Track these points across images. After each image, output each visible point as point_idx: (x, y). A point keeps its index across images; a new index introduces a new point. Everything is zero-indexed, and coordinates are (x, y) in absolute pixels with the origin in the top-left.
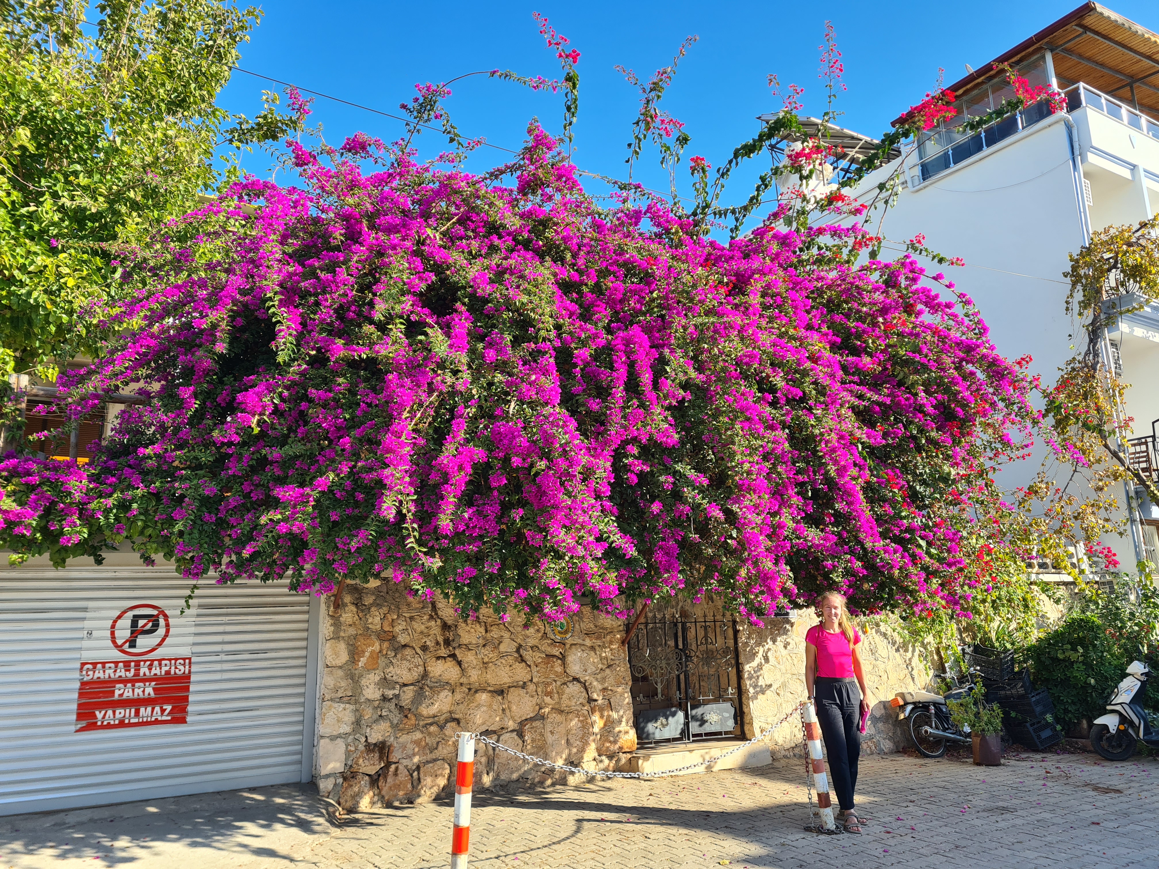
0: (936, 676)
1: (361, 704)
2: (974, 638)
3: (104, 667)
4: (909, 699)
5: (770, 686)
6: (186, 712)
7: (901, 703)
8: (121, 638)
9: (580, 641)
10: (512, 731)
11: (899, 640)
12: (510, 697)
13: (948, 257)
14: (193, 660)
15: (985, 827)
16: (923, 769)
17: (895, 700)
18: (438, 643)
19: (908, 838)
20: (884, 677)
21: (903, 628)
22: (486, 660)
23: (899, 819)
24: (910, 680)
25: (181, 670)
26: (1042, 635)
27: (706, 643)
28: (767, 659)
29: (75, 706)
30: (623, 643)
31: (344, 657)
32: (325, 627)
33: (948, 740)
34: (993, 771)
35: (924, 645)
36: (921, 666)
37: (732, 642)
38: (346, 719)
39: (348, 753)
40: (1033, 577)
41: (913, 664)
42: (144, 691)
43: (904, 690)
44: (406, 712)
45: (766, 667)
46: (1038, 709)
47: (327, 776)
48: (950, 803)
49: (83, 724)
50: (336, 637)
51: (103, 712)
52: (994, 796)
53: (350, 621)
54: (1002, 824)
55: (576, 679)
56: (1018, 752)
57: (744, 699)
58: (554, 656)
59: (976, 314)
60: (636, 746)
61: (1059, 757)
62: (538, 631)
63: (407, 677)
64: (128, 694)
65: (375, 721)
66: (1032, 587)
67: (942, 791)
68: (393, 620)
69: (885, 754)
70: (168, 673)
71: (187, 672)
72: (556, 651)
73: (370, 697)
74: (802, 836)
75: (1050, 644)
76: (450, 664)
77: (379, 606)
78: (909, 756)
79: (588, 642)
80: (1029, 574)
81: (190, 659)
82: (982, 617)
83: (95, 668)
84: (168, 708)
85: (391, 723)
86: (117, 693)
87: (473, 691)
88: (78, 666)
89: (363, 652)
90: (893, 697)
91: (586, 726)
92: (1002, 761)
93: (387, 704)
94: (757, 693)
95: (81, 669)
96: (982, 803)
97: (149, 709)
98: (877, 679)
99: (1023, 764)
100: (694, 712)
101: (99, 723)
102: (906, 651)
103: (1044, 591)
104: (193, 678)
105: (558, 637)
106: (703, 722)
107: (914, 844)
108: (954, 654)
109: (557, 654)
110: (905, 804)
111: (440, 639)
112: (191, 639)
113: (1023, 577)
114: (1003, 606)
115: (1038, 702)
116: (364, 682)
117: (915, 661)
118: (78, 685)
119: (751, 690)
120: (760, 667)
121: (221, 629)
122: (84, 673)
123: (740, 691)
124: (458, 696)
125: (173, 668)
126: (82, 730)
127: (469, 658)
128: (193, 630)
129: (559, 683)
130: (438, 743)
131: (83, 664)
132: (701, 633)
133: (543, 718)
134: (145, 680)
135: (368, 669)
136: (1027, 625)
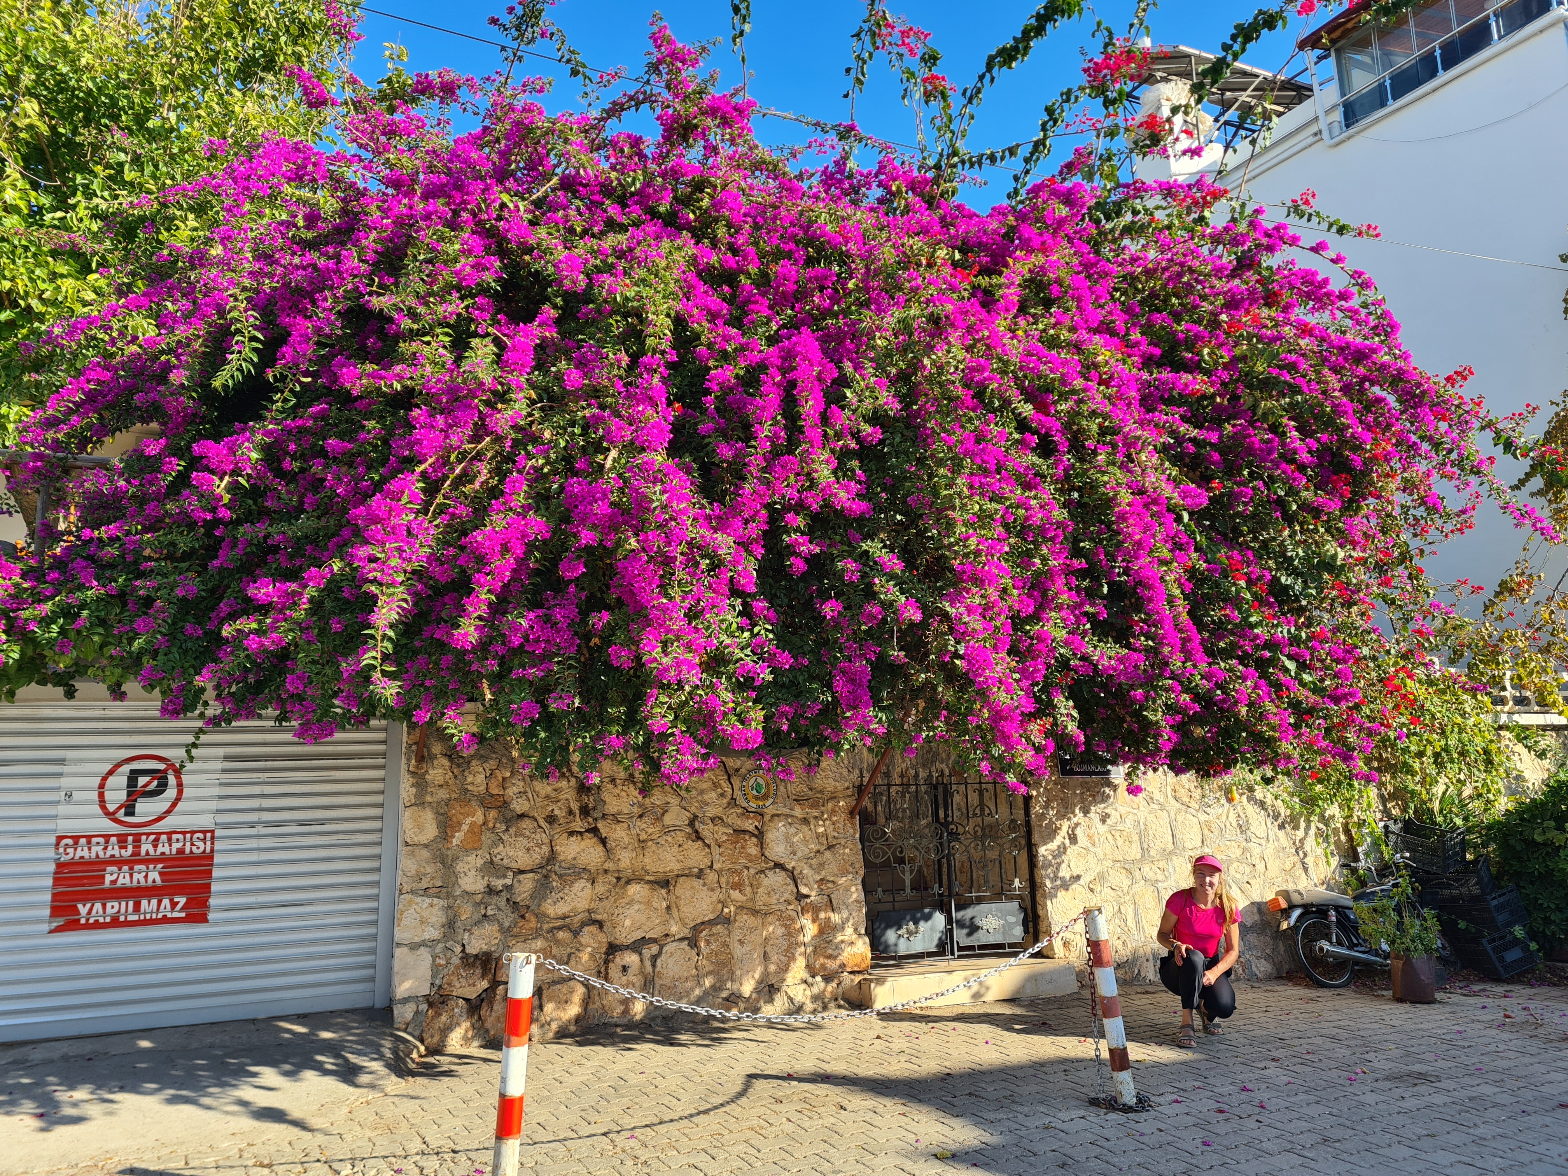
0: (1344, 866)
1: (455, 898)
2: (1405, 810)
3: (89, 842)
4: (1296, 899)
5: (1078, 877)
6: (208, 907)
7: (1284, 905)
8: (112, 802)
9: (786, 811)
10: (682, 939)
11: (1284, 812)
12: (679, 891)
13: (1353, 224)
14: (217, 834)
15: (1381, 1106)
16: (1311, 1006)
17: (1275, 900)
18: (571, 812)
19: (1251, 1123)
20: (1260, 867)
21: (1292, 795)
22: (643, 836)
23: (1245, 1089)
24: (1301, 871)
25: (200, 847)
26: (1511, 806)
27: (982, 814)
28: (1073, 839)
29: (48, 897)
30: (852, 813)
31: (431, 831)
32: (406, 789)
33: (1357, 962)
34: (1422, 1010)
35: (1325, 821)
36: (1319, 851)
37: (1020, 814)
38: (434, 919)
39: (436, 969)
40: (1504, 718)
41: (1307, 848)
42: (146, 877)
43: (1290, 887)
44: (523, 911)
45: (1072, 851)
46: (1501, 918)
47: (405, 1001)
48: (1333, 1064)
49: (60, 922)
50: (419, 803)
51: (88, 905)
52: (1409, 1054)
53: (440, 780)
54: (1410, 1103)
55: (779, 866)
56: (1468, 981)
57: (1038, 896)
58: (745, 832)
59: (1379, 303)
60: (869, 962)
61: (1534, 991)
62: (722, 795)
63: (524, 860)
64: (124, 880)
65: (478, 923)
66: (1502, 733)
67: (1329, 1045)
68: (504, 779)
69: (1259, 980)
70: (181, 851)
71: (208, 850)
72: (749, 825)
73: (470, 888)
74: (1082, 1113)
75: (1522, 819)
76: (590, 841)
77: (484, 758)
78: (1296, 984)
79: (798, 812)
80: (1497, 714)
81: (212, 832)
82: (1417, 778)
83: (76, 843)
84: (182, 900)
85: (501, 925)
86: (108, 879)
87: (623, 881)
88: (53, 840)
89: (460, 824)
90: (1273, 896)
91: (792, 934)
92: (1438, 996)
93: (494, 900)
94: (1056, 888)
95: (57, 845)
96: (1388, 1065)
97: (154, 902)
98: (1248, 869)
99: (1471, 1000)
100: (960, 915)
101: (83, 921)
102: (1296, 827)
103: (1520, 740)
104: (217, 859)
105: (753, 804)
106: (973, 928)
107: (1256, 1133)
108: (1371, 833)
109: (751, 828)
110: (1262, 1065)
111: (575, 807)
112: (214, 805)
113: (1488, 719)
114: (1452, 761)
115: (1500, 908)
116: (460, 867)
117: (1310, 843)
118: (52, 867)
119: (1048, 883)
120: (1062, 849)
121: (257, 790)
122: (61, 850)
123: (1033, 885)
124: (601, 888)
125: (188, 844)
126: (58, 930)
127: (617, 834)
128: (217, 791)
129: (752, 871)
130: (569, 955)
131: (60, 838)
132: (974, 798)
133: (727, 921)
134: (148, 861)
135: (467, 849)
136: (1489, 791)
